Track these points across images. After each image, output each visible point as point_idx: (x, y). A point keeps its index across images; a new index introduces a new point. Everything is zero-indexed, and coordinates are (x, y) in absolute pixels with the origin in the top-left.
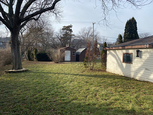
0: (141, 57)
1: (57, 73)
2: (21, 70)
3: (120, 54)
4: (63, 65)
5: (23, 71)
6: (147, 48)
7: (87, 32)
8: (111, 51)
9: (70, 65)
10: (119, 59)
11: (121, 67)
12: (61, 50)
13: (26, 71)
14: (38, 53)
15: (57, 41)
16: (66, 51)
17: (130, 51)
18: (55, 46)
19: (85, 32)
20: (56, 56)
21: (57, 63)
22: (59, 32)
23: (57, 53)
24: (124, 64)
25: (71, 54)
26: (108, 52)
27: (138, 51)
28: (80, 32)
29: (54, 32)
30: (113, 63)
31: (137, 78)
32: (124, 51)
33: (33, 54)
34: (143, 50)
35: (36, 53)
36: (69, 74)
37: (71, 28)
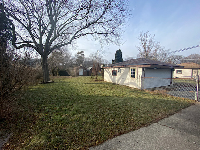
0: (120, 72)
1: (74, 83)
2: (49, 82)
3: (111, 70)
4: (78, 78)
5: (51, 82)
6: (122, 67)
7: (95, 56)
8: (106, 69)
9: (82, 78)
10: (110, 74)
11: (111, 78)
12: (76, 69)
13: (53, 82)
14: (60, 70)
15: (73, 62)
16: (80, 69)
17: (115, 69)
18: (72, 66)
19: (93, 56)
20: (73, 72)
21: (74, 77)
22: (74, 56)
23: (74, 70)
24: (113, 76)
25: (83, 71)
26: (105, 70)
27: (119, 69)
28: (89, 56)
29: (71, 56)
30: (107, 76)
31: (119, 84)
32: (113, 69)
33: (56, 71)
34: (121, 68)
35: (58, 70)
36: (81, 83)
37: (83, 53)
